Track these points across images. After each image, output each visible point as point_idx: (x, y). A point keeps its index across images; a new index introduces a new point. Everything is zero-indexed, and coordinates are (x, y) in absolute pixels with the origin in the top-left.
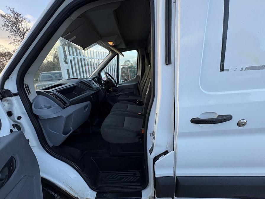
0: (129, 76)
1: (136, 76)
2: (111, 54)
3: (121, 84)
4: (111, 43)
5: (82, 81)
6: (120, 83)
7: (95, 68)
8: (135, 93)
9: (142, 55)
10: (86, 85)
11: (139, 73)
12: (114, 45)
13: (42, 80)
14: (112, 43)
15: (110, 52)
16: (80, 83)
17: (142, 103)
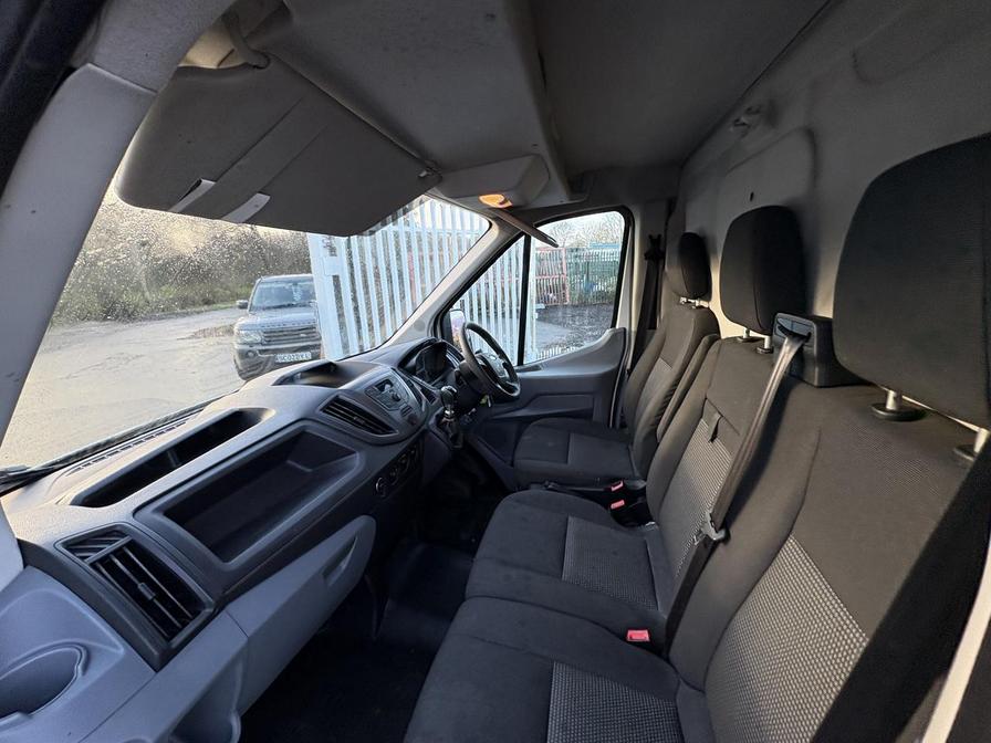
0: (564, 288)
1: (608, 333)
2: (495, 230)
3: (535, 368)
4: (494, 200)
5: (337, 400)
6: (529, 360)
7: (429, 290)
8: (597, 416)
9: (650, 237)
10: (356, 423)
11: (628, 318)
12: (509, 204)
13: (259, 305)
14: (500, 198)
15: (491, 225)
16: (323, 410)
17: (640, 500)
